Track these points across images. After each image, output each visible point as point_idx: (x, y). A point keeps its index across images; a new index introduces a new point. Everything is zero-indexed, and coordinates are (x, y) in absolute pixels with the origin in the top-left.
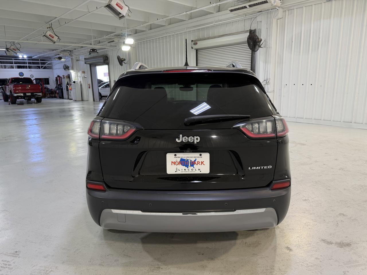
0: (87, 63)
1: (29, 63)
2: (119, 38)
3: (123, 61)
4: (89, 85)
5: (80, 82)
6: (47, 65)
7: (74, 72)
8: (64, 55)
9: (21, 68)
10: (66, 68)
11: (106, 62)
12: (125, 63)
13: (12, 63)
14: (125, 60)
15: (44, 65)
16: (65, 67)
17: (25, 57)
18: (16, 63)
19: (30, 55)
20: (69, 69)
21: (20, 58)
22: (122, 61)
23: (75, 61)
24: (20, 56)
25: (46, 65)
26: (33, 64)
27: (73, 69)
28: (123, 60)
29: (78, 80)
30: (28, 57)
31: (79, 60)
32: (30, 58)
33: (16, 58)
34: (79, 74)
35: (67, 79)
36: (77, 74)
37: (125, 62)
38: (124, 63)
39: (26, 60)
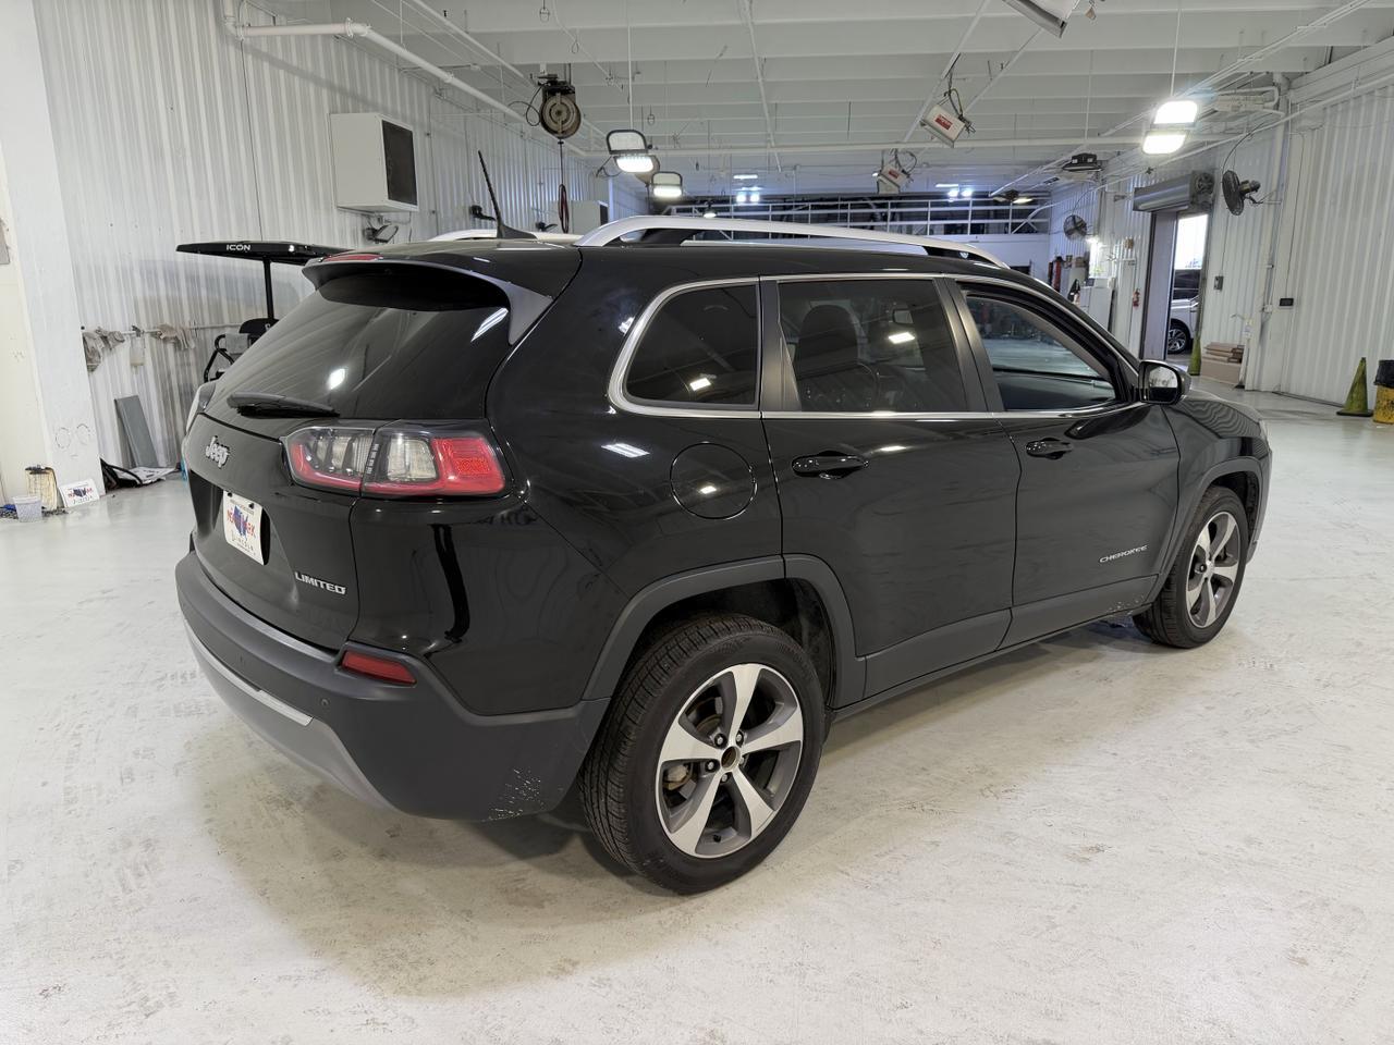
0: (1140, 207)
1: (975, 215)
2: (1242, 97)
3: (1248, 191)
4: (1137, 293)
5: (1115, 280)
6: (1033, 218)
7: (1101, 245)
8: (1072, 181)
9: (956, 233)
10: (1078, 228)
11: (1200, 202)
12: (1254, 202)
13: (923, 217)
14: (1256, 188)
15: (1023, 221)
16: (1071, 226)
17: (968, 193)
18: (936, 217)
19: (982, 189)
20: (1084, 234)
21: (950, 201)
22: (1242, 194)
23: (1110, 198)
24: (953, 194)
25: (1029, 220)
26: (996, 218)
27: (1098, 232)
28: (1247, 187)
29: (1110, 274)
30: (976, 195)
31: (1123, 197)
32: (981, 197)
33: (939, 197)
34: (1118, 250)
35: (1080, 269)
36: (1111, 248)
37: (1254, 195)
38: (1252, 200)
39: (967, 204)
